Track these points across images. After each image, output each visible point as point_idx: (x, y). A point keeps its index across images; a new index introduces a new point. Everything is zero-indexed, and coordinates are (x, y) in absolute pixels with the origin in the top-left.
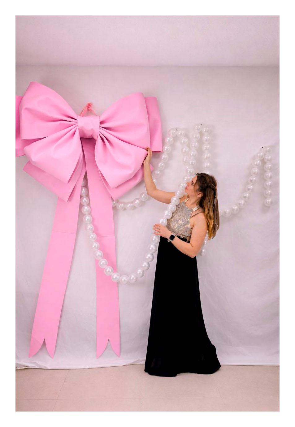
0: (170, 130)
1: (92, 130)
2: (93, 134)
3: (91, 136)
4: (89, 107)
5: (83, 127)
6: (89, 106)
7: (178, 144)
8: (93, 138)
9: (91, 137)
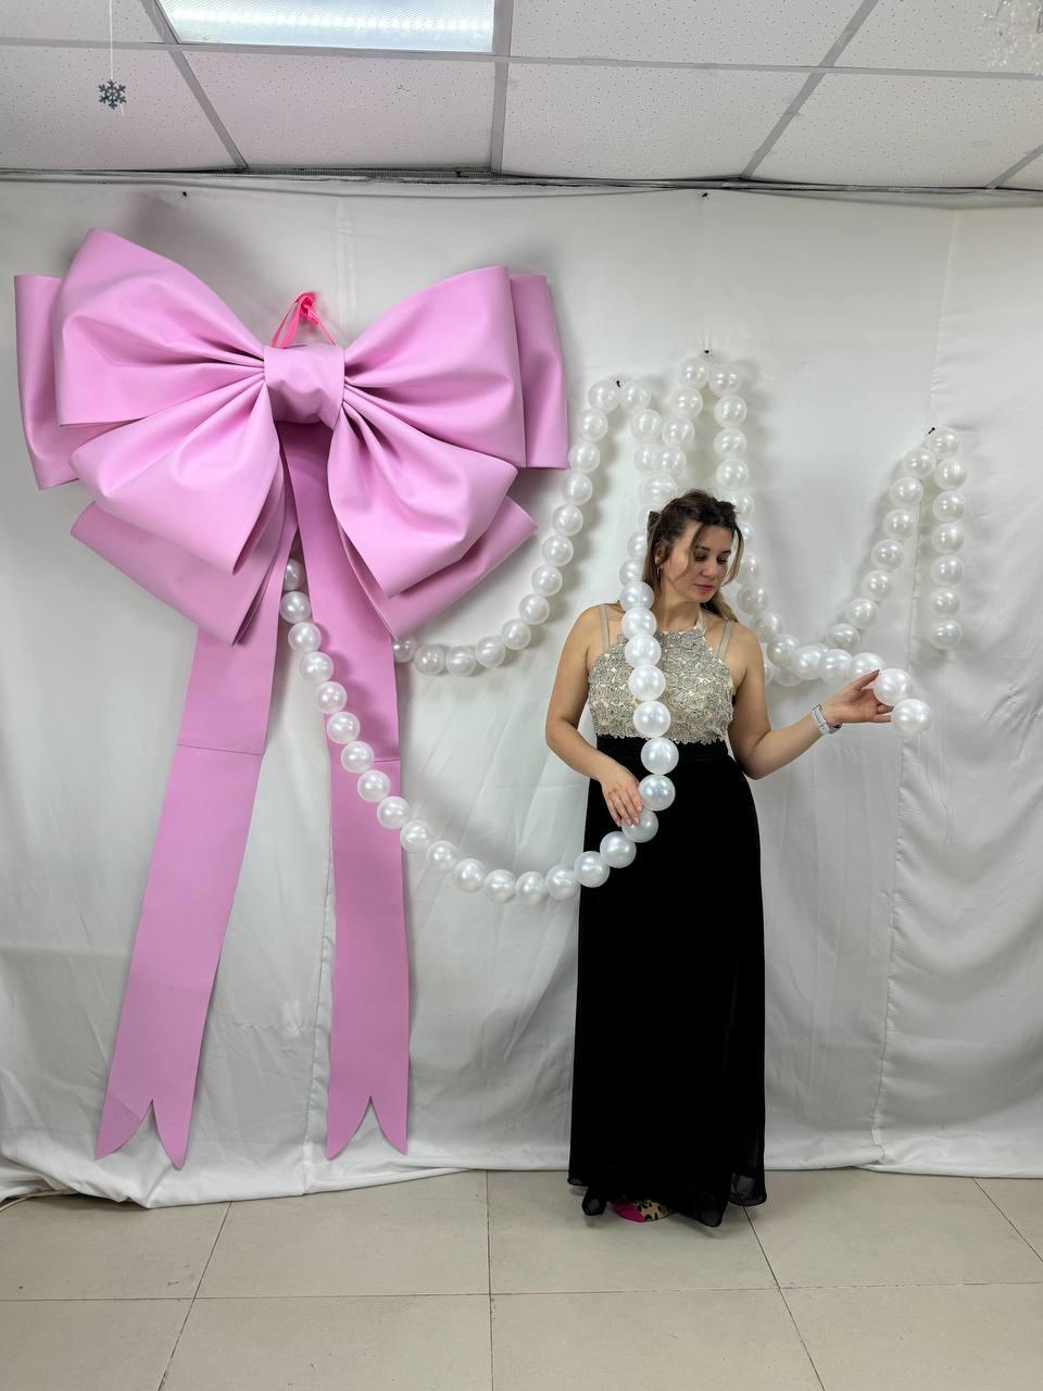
0: (595, 387)
1: (318, 393)
2: (319, 410)
3: (316, 415)
4: (306, 311)
5: (282, 383)
6: (306, 306)
7: (625, 437)
8: (321, 422)
9: (315, 421)
